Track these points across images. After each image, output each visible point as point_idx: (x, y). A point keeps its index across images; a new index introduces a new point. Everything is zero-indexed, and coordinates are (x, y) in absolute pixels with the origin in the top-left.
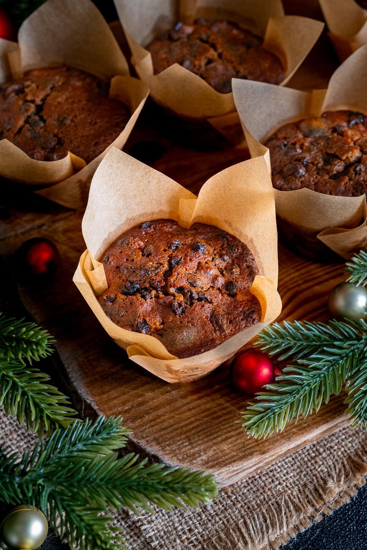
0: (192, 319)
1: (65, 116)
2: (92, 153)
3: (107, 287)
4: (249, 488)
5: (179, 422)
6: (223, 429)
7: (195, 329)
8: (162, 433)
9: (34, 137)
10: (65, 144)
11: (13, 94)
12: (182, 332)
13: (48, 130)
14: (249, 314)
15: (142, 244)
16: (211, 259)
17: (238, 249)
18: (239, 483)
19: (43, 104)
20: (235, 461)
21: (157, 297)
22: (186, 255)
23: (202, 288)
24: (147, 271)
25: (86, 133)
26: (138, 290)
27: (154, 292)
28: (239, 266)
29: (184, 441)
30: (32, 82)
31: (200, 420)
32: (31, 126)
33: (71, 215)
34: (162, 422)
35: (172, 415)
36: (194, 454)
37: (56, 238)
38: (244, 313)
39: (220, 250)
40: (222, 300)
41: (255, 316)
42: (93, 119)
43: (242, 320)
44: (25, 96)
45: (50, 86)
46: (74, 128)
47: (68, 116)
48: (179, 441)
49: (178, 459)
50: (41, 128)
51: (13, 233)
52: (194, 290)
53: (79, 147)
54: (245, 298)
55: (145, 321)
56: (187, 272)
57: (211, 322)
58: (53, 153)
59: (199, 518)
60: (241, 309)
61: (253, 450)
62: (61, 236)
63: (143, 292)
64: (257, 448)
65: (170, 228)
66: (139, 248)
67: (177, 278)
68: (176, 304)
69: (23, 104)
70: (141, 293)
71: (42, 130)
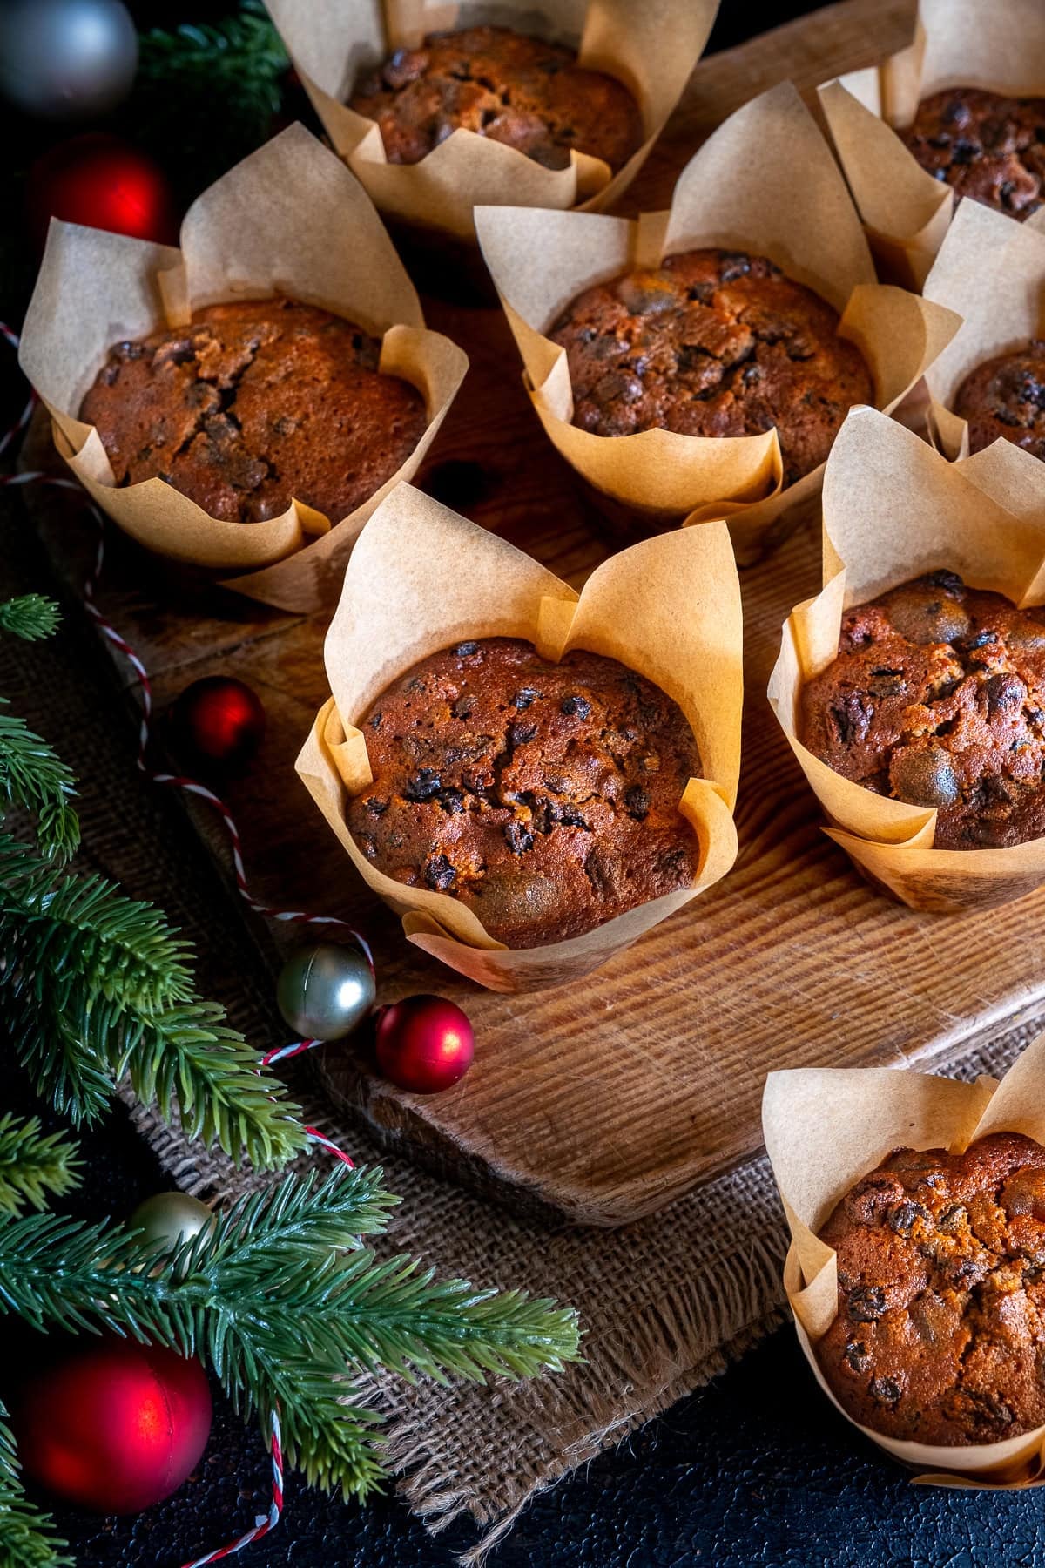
0: (547, 863)
1: (285, 414)
2: (342, 497)
3: (370, 779)
4: (677, 1224)
5: (530, 1085)
6: (625, 1101)
7: (553, 883)
8: (494, 1107)
9: (218, 461)
10: (284, 478)
11: (170, 364)
12: (524, 890)
13: (247, 447)
14: (672, 858)
15: (454, 690)
16: (598, 733)
17: (660, 715)
18: (658, 1215)
19: (237, 386)
20: (649, 1170)
21: (476, 809)
22: (544, 721)
23: (574, 797)
24: (459, 751)
25: (330, 452)
26: (436, 793)
27: (469, 799)
28: (659, 750)
29: (541, 1125)
30: (211, 336)
31: (574, 1080)
32: (209, 437)
33: (295, 626)
34: (494, 1084)
35: (514, 1068)
36: (562, 1154)
37: (263, 677)
38: (661, 857)
39: (621, 714)
40: (614, 825)
41: (683, 865)
42: (344, 422)
43: (655, 870)
44: (197, 368)
45: (251, 345)
46: (304, 442)
47: (291, 414)
48: (530, 1125)
49: (528, 1165)
50: (233, 442)
51: (171, 666)
52: (555, 801)
53: (314, 483)
54: (665, 824)
55: (445, 860)
56: (544, 759)
57: (587, 872)
58: (259, 498)
59: (571, 1290)
60: (654, 847)
61: (687, 1145)
62: (275, 673)
63: (445, 796)
64: (695, 1142)
65: (518, 658)
66: (447, 700)
67: (522, 770)
68: (515, 827)
69: (192, 386)
70: (442, 799)
71: (234, 446)
